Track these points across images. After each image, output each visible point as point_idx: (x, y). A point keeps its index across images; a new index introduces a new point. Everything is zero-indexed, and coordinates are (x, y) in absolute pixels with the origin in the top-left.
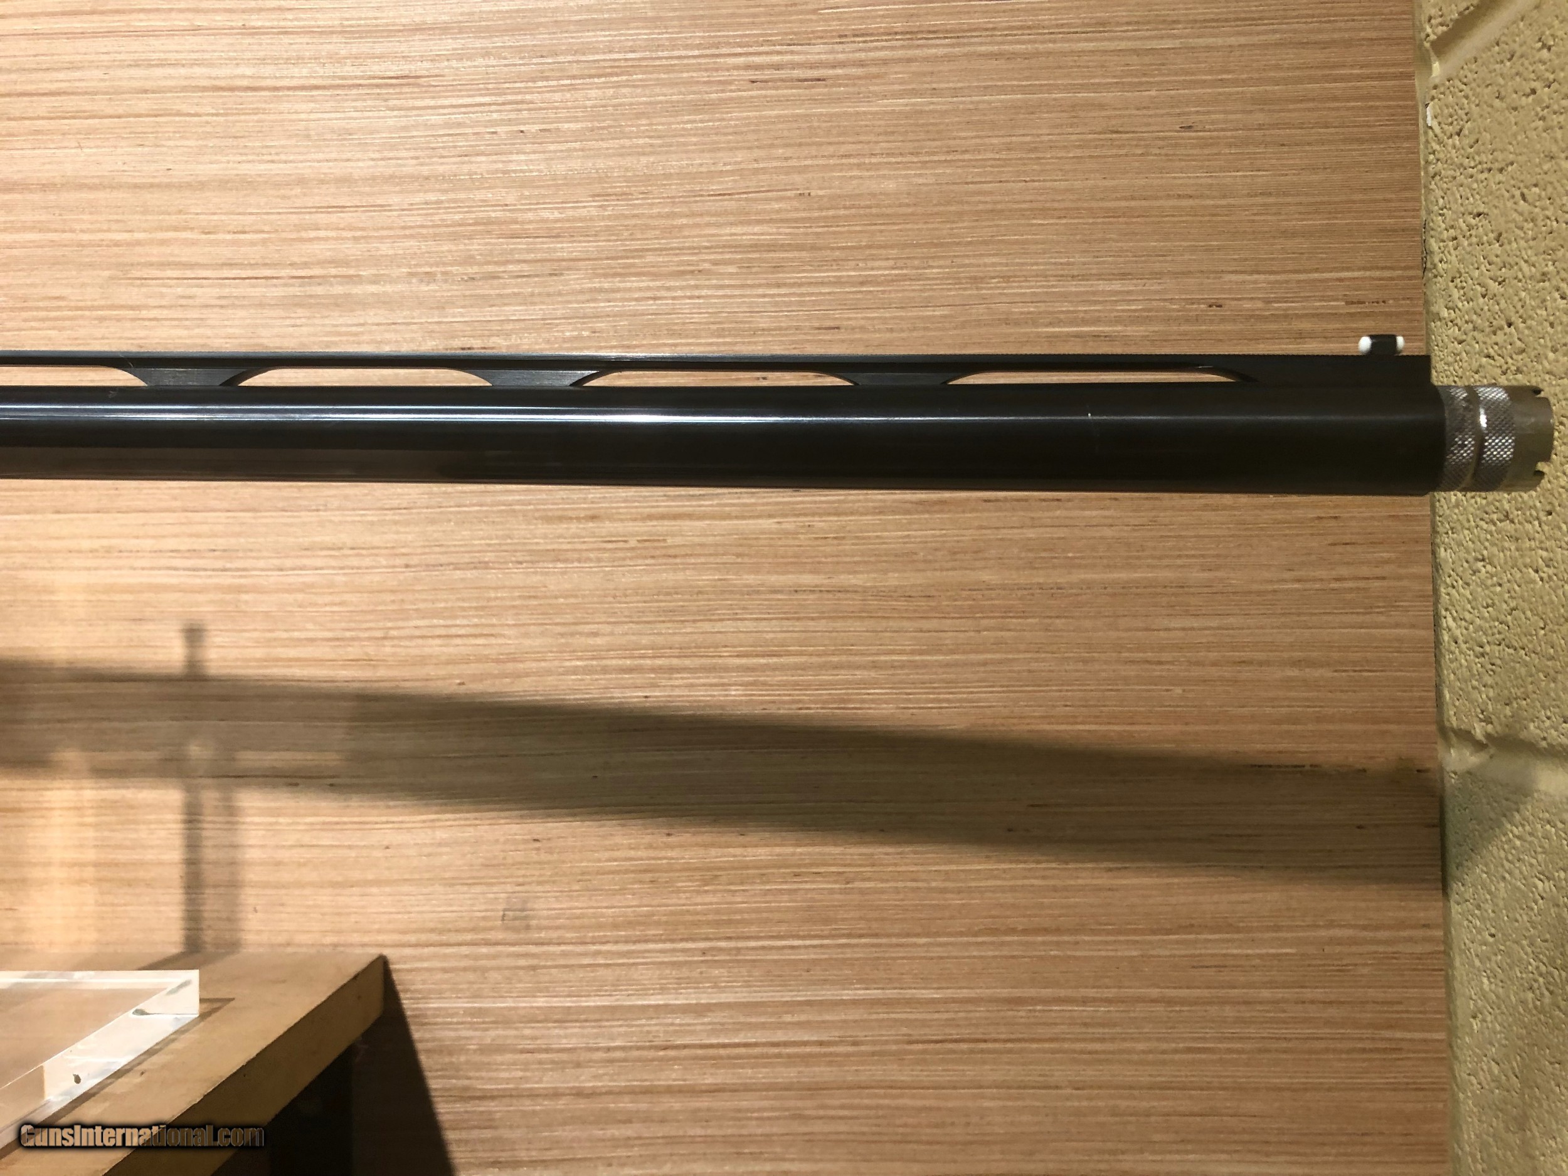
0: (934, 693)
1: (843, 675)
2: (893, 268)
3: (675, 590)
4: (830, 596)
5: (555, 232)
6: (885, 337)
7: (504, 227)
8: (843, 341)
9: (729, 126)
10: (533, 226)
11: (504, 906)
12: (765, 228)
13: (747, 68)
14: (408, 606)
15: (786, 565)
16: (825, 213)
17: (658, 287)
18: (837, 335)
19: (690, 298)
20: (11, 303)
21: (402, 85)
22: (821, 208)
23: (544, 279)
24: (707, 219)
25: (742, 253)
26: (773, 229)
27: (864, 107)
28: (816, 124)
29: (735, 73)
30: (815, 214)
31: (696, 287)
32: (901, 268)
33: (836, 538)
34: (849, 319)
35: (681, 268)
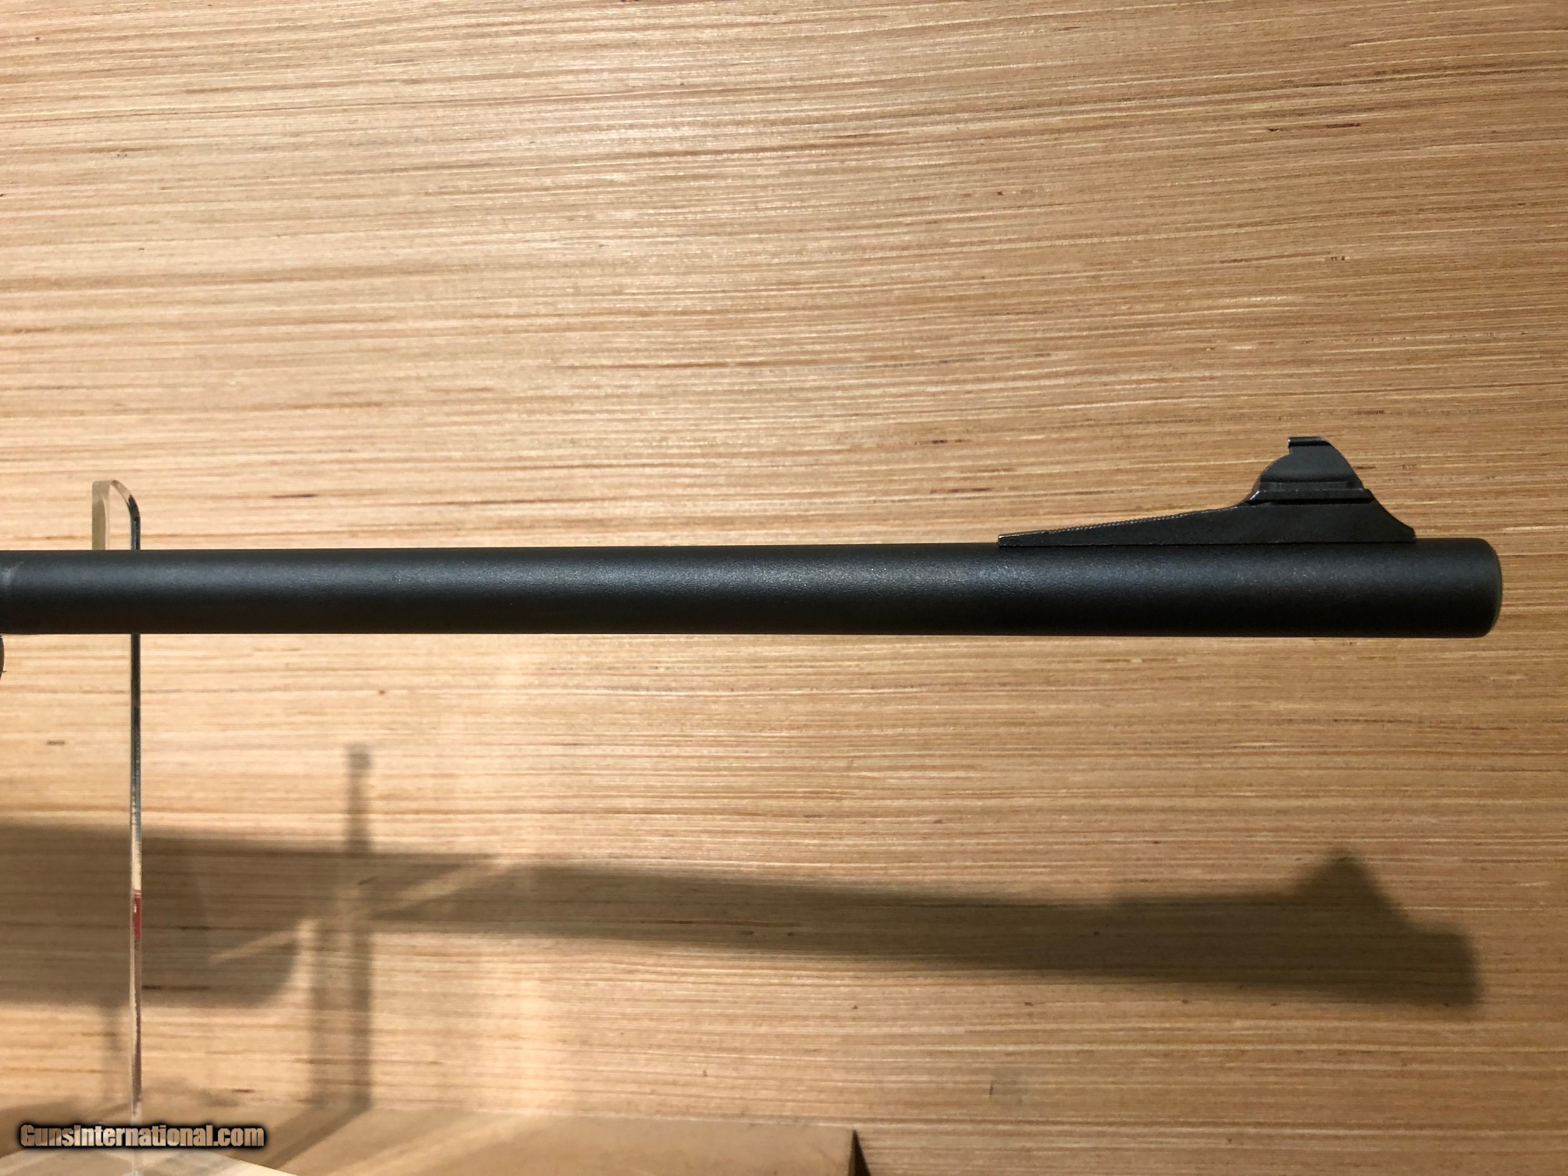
2: (1449, 343)
3: (1188, 719)
5: (1040, 308)
6: (1440, 422)
7: (981, 303)
8: (1388, 428)
9: (1245, 181)
10: (1015, 301)
11: (992, 1078)
12: (1289, 298)
13: (1265, 114)
14: (875, 732)
15: (1323, 689)
16: (1362, 280)
17: (1163, 367)
18: (1381, 421)
19: (1202, 379)
20: (432, 396)
21: (860, 145)
22: (1357, 274)
23: (1028, 360)
24: (1221, 288)
25: (1264, 326)
26: (1299, 298)
27: (1409, 155)
28: (1349, 177)
29: (1250, 120)
30: (1350, 281)
31: (1209, 366)
32: (1459, 342)
33: (1384, 658)
34: (1396, 401)
35: (1189, 345)
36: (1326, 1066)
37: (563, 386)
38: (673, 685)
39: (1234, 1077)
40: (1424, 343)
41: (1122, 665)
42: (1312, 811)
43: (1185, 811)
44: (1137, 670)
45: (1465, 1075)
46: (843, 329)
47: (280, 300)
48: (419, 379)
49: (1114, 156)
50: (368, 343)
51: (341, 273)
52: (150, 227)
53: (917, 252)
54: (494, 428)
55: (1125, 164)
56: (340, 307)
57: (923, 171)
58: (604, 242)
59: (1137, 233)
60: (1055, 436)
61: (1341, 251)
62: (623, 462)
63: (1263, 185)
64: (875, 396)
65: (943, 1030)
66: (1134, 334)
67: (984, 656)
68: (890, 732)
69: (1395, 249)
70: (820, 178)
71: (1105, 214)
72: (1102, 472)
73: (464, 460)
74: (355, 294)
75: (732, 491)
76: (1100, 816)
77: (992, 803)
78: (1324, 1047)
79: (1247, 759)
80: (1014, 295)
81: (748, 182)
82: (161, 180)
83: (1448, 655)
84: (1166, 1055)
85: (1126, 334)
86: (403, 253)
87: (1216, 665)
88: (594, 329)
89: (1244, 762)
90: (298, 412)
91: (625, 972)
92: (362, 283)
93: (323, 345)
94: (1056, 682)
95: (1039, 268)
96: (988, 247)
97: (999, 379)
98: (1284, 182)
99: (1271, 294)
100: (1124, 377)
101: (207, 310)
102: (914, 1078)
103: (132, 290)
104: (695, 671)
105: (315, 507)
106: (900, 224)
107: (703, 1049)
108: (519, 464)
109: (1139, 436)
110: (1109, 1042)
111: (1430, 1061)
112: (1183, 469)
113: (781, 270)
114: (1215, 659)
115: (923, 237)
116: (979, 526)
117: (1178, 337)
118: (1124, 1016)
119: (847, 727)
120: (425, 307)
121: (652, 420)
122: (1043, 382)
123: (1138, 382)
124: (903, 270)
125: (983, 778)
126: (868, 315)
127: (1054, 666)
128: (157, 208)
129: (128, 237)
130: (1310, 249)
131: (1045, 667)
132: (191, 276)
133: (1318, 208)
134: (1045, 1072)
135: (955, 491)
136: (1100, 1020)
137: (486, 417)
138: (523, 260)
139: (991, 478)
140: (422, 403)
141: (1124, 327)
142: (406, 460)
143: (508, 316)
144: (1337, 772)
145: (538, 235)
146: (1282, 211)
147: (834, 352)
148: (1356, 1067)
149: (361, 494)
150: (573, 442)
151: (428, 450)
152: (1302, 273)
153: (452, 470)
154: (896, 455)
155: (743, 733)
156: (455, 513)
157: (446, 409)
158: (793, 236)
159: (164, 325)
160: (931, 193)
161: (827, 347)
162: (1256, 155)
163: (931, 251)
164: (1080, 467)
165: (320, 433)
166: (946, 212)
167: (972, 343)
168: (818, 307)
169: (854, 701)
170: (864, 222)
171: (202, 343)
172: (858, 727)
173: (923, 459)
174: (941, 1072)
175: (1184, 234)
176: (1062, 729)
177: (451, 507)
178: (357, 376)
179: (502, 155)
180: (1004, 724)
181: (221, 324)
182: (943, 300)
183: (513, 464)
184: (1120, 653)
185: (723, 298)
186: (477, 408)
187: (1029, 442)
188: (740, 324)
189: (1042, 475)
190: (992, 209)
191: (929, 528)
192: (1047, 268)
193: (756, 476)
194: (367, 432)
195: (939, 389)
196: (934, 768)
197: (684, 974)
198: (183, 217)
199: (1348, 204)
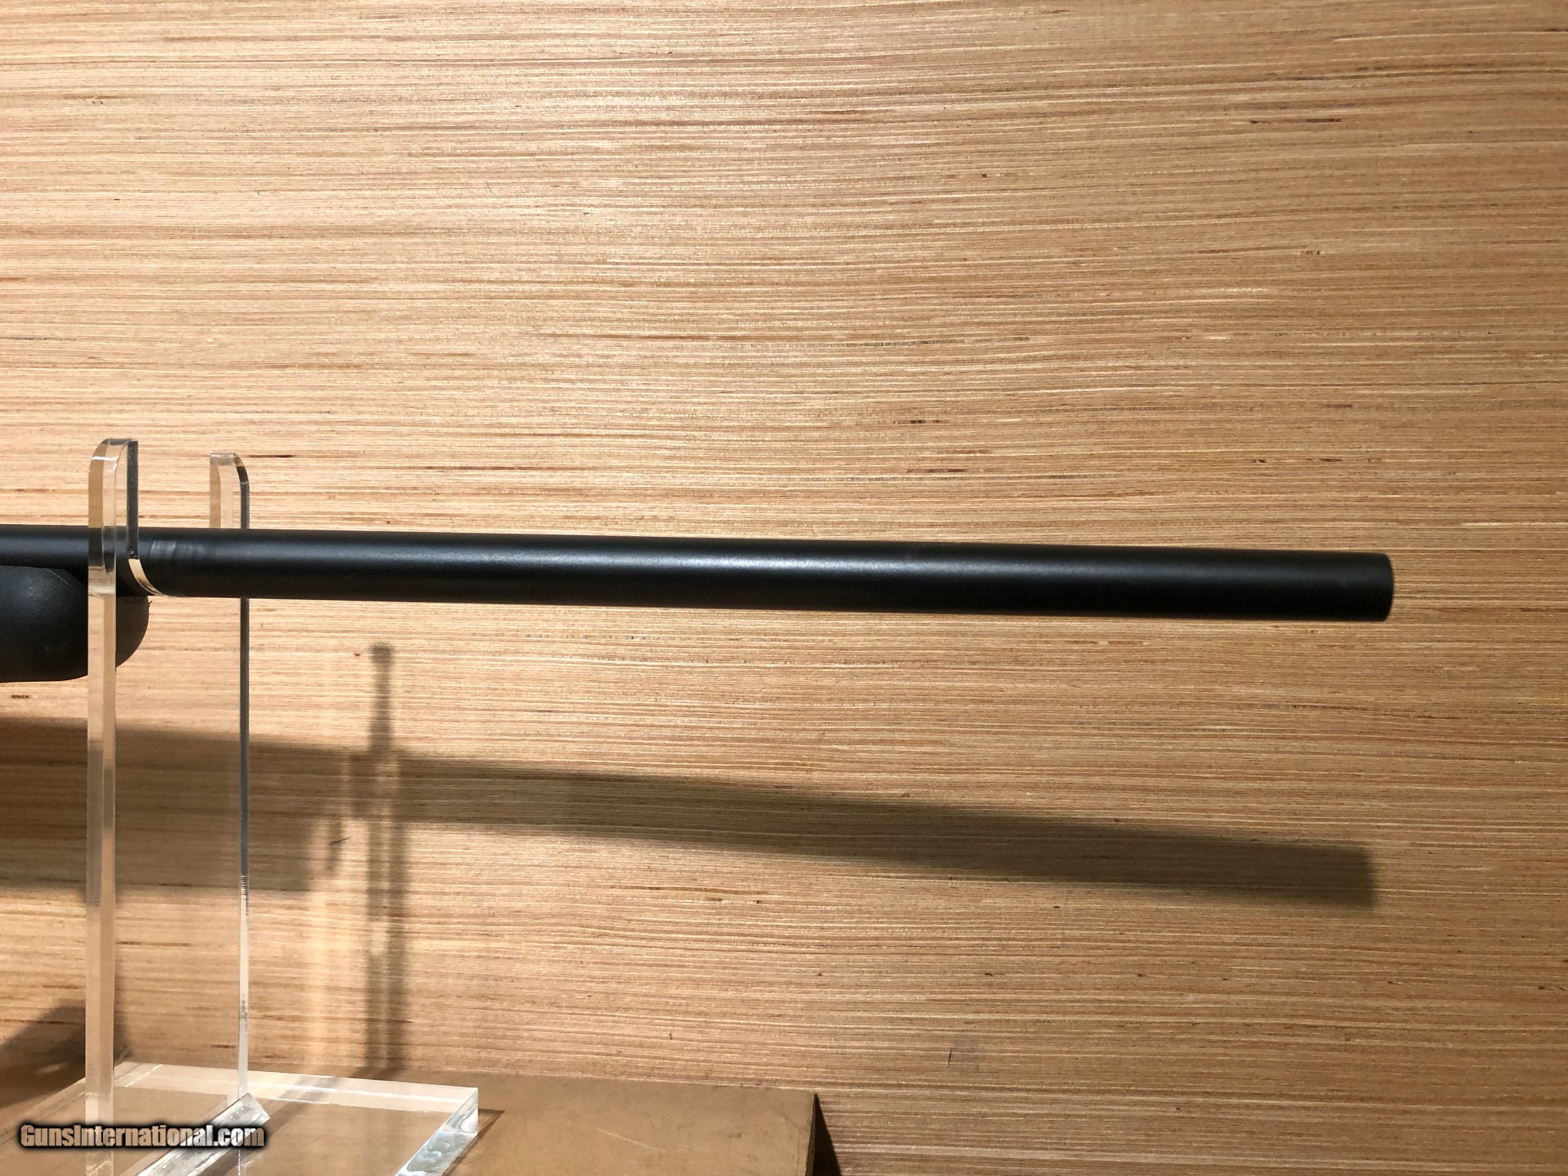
0: (1456, 829)
1: (1348, 804)
2: (1419, 340)
3: (1152, 701)
4: (1335, 713)
5: (1020, 291)
6: (1406, 418)
7: (962, 285)
8: (1356, 422)
9: (1225, 173)
10: (996, 283)
11: (952, 1046)
12: (1265, 290)
13: (1248, 106)
14: (847, 706)
15: (1283, 675)
16: (1337, 275)
17: (1139, 355)
18: (1349, 414)
19: (1177, 368)
20: (413, 360)
21: (848, 121)
22: (1332, 269)
23: (1007, 344)
24: (1197, 278)
25: (1238, 318)
26: (1274, 291)
27: (1388, 152)
28: (1327, 172)
29: (1233, 112)
30: (1325, 275)
31: (1184, 356)
32: (1427, 339)
33: (1343, 647)
34: (1364, 396)
35: (1167, 334)
36: (1273, 1039)
37: (544, 353)
38: (649, 654)
39: (1184, 1048)
40: (1393, 339)
41: (1089, 646)
42: (1269, 793)
43: (1146, 790)
44: (1102, 651)
45: (1406, 1051)
46: (826, 307)
47: (259, 258)
48: (400, 342)
49: (1098, 142)
50: (349, 304)
51: (323, 232)
52: (125, 177)
53: (900, 231)
54: (472, 394)
55: (1109, 150)
56: (320, 267)
57: (909, 151)
58: (587, 210)
59: (1118, 221)
60: (1031, 420)
61: (1316, 245)
62: (603, 432)
63: (1243, 177)
64: (855, 375)
65: (905, 998)
66: (1111, 321)
67: (954, 634)
68: (861, 706)
69: (1370, 245)
70: (806, 153)
71: (1088, 200)
72: (1076, 457)
73: (443, 425)
74: (335, 253)
75: (711, 464)
76: (1063, 794)
77: (960, 777)
78: (1272, 1021)
79: (1209, 741)
80: (994, 278)
81: (734, 155)
82: (138, 130)
83: (1404, 645)
84: (1121, 1026)
85: (1103, 321)
86: (386, 214)
87: (1181, 649)
88: (577, 298)
89: (1204, 743)
90: (276, 372)
91: (593, 935)
92: (343, 243)
93: (305, 305)
94: (1023, 663)
95: (1021, 252)
96: (970, 229)
97: (978, 362)
98: (1264, 175)
99: (1247, 286)
100: (1100, 363)
101: (185, 265)
102: (876, 1044)
103: (106, 242)
104: (670, 642)
105: (292, 468)
106: (885, 203)
107: (669, 1012)
108: (498, 431)
109: (1113, 422)
110: (1065, 1013)
111: (1374, 1036)
112: (1154, 456)
113: (764, 245)
114: (1179, 643)
115: (907, 217)
116: (954, 506)
117: (1155, 325)
118: (1080, 988)
119: (819, 701)
120: (407, 270)
121: (632, 390)
122: (1020, 366)
123: (1115, 368)
124: (886, 250)
125: (950, 754)
126: (850, 293)
127: (1023, 646)
128: (133, 158)
129: (103, 187)
130: (1286, 242)
131: (1014, 646)
132: (167, 229)
133: (1298, 201)
134: (1002, 1041)
135: (931, 471)
136: (1057, 991)
137: (466, 383)
138: (507, 225)
139: (968, 459)
140: (401, 367)
141: (1102, 313)
142: (385, 424)
143: (490, 282)
144: (1294, 757)
145: (522, 201)
146: (1260, 203)
147: (817, 329)
148: (1301, 1040)
149: (339, 456)
150: (553, 410)
151: (407, 414)
152: (1278, 266)
153: (432, 434)
154: (875, 434)
155: (716, 704)
156: (434, 478)
157: (426, 373)
158: (778, 210)
159: (139, 278)
160: (915, 173)
161: (809, 324)
162: (1237, 147)
163: (914, 231)
164: (1055, 451)
165: (300, 393)
166: (931, 193)
167: (952, 325)
168: (800, 284)
169: (826, 675)
170: (849, 200)
171: (179, 298)
172: (829, 700)
173: (900, 439)
174: (902, 1038)
175: (1163, 223)
176: (1029, 707)
177: (430, 472)
178: (336, 336)
179: (486, 117)
180: (972, 701)
181: (198, 280)
182: (924, 280)
183: (493, 431)
184: (1087, 635)
185: (707, 271)
186: (458, 373)
187: (1006, 424)
188: (723, 298)
189: (1016, 458)
190: (976, 191)
191: (906, 507)
192: (1029, 253)
193: (735, 450)
194: (347, 394)
195: (918, 369)
196: (903, 742)
197: (653, 939)
198: (158, 168)
199: (1325, 199)
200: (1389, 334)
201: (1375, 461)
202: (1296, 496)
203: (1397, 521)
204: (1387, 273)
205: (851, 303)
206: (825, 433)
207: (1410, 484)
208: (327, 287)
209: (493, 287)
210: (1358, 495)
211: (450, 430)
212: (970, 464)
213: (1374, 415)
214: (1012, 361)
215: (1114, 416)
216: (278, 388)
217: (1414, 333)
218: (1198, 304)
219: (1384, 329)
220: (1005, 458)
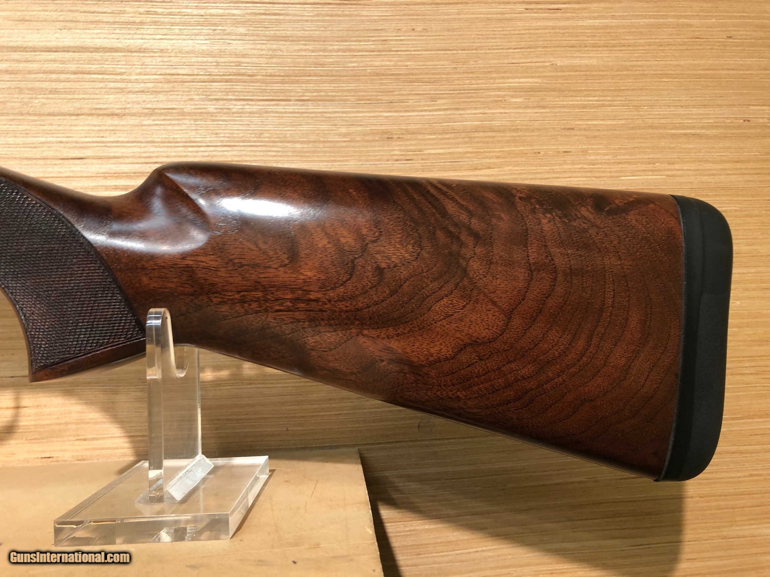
200: (587, 99)
201: (585, 152)
202: (554, 168)
203: (595, 177)
204: (584, 73)
205: (357, 85)
206: (349, 144)
207: (600, 161)
208: (100, 76)
209: (185, 77)
210: (580, 166)
211: (166, 144)
212: (414, 157)
213: (583, 132)
214: (430, 111)
215: (476, 135)
216: (75, 125)
217: (596, 98)
218: (508, 86)
219: (585, 96)
220: (430, 154)
